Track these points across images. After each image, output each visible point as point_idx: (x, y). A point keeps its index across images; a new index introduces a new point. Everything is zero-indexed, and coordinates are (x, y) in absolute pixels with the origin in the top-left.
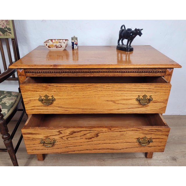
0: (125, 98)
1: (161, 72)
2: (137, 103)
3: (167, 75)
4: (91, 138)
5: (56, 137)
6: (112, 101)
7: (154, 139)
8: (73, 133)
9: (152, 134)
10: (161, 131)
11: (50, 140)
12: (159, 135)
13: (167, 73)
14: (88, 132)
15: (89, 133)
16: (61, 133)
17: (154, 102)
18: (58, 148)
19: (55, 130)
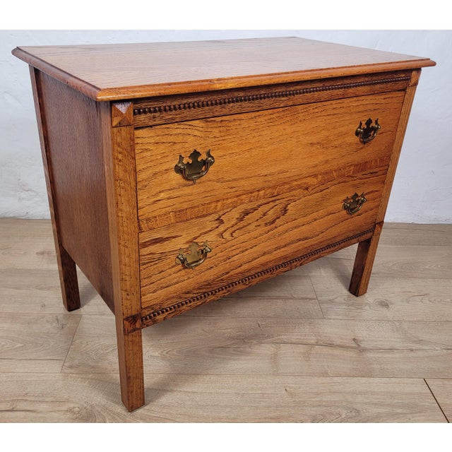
4: (274, 222)
7: (366, 194)
8: (244, 217)
9: (364, 184)
11: (198, 249)
12: (374, 184)
15: (273, 207)
16: (222, 222)
18: (210, 269)
19: (210, 218)
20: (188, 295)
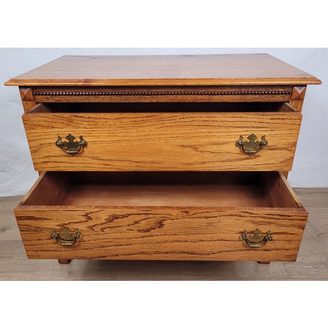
0: (215, 140)
2: (237, 149)
4: (148, 230)
5: (82, 227)
6: (190, 146)
8: (113, 219)
16: (90, 218)
17: (271, 149)
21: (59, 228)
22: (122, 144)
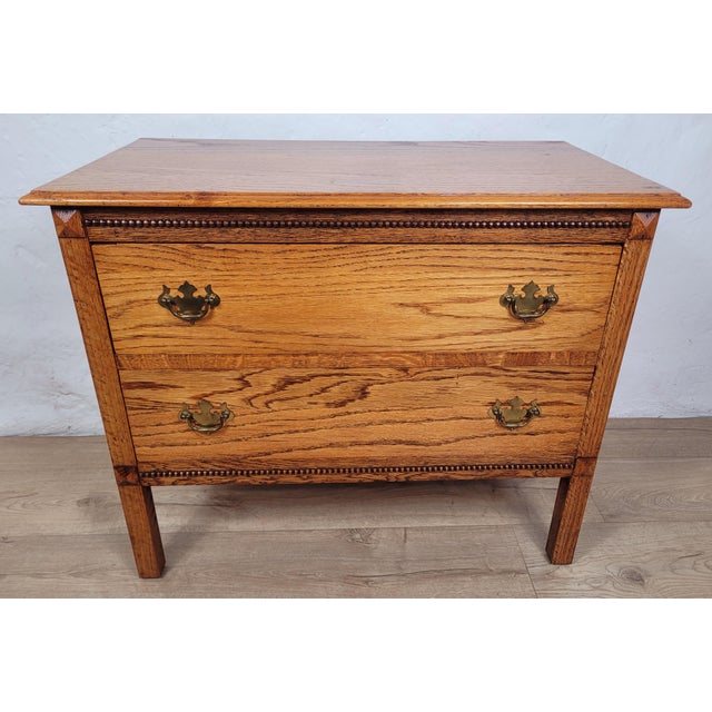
0: (464, 293)
1: (610, 226)
2: (503, 312)
3: (636, 238)
5: (232, 400)
6: (416, 306)
7: (544, 404)
8: (285, 385)
9: (536, 386)
10: (566, 376)
11: (212, 411)
12: (561, 391)
13: (636, 230)
14: (336, 379)
15: (338, 384)
16: (247, 384)
17: (563, 311)
18: (236, 440)
19: (227, 374)
20: (205, 465)
21: (194, 402)
22: (288, 302)
